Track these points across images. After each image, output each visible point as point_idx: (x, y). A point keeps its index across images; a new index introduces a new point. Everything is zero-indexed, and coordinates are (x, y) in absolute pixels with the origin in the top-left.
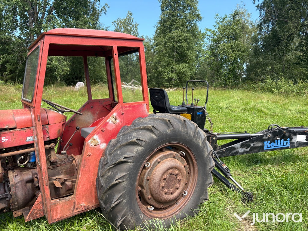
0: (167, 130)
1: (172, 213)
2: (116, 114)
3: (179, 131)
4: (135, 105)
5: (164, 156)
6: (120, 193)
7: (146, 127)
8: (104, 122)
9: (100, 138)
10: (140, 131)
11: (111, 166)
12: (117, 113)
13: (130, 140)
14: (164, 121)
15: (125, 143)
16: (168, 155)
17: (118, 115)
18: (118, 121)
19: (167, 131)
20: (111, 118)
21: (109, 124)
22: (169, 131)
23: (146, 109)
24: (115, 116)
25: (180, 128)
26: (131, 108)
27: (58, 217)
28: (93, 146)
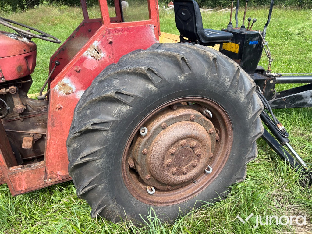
0: (179, 76)
1: (185, 196)
2: (98, 43)
3: (202, 77)
4: (132, 28)
5: (173, 118)
6: (92, 175)
7: (135, 70)
8: (78, 57)
9: (74, 82)
10: (127, 76)
11: (76, 135)
12: (100, 42)
13: (105, 94)
14: (172, 59)
15: (96, 98)
16: (182, 117)
17: (102, 44)
18: (103, 55)
19: (177, 78)
20: (89, 49)
21: (87, 59)
22: (181, 78)
23: (154, 34)
24: (98, 47)
25: (204, 72)
26: (125, 33)
27: (23, 189)
28: (64, 94)
